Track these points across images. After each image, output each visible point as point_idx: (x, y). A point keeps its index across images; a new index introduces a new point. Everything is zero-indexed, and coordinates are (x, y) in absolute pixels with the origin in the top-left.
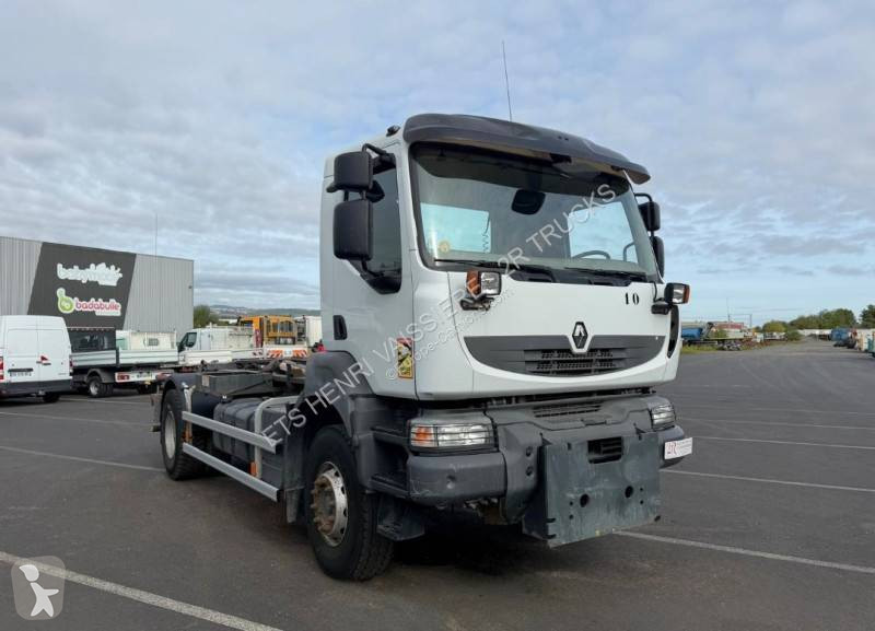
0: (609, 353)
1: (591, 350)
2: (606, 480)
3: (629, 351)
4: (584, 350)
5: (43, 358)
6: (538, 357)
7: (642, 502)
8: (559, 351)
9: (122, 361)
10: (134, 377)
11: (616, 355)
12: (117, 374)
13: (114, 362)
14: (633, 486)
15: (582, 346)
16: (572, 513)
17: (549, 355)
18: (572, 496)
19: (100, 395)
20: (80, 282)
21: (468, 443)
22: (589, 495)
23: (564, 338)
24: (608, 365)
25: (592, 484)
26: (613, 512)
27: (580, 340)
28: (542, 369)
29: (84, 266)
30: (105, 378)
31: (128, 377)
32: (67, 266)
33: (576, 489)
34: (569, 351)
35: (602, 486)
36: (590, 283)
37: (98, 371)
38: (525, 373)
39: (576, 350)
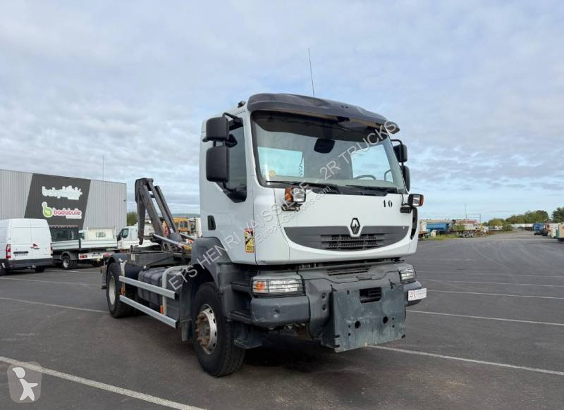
0: (373, 237)
1: (363, 235)
2: (371, 313)
3: (386, 235)
4: (358, 235)
5: (35, 245)
6: (330, 239)
7: (393, 326)
8: (342, 236)
9: (83, 247)
10: (90, 256)
11: (377, 238)
12: (79, 255)
13: (78, 247)
14: (388, 316)
15: (356, 233)
16: (350, 332)
17: (336, 238)
18: (350, 322)
19: (70, 268)
20: (56, 198)
21: (287, 290)
22: (361, 322)
23: (346, 228)
24: (372, 244)
25: (362, 314)
26: (376, 332)
27: (355, 229)
28: (332, 246)
29: (58, 188)
30: (72, 257)
31: (86, 256)
32: (48, 188)
33: (352, 318)
34: (348, 236)
35: (368, 316)
36: (362, 194)
37: (68, 253)
38: (321, 249)
39: (352, 235)
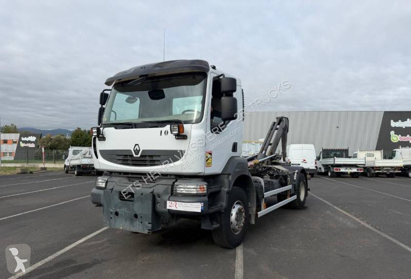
0: (150, 158)
1: (142, 156)
2: (126, 208)
4: (139, 155)
5: (304, 160)
6: (121, 158)
7: (141, 222)
8: (130, 155)
9: (336, 163)
10: (343, 170)
12: (335, 168)
13: (333, 163)
14: (138, 215)
15: (138, 154)
16: (112, 216)
17: (124, 157)
18: (111, 210)
20: (402, 128)
22: (119, 212)
23: (130, 151)
25: (120, 208)
26: (128, 222)
27: (137, 152)
28: (125, 162)
29: (404, 120)
31: (340, 170)
32: (396, 121)
33: (113, 208)
34: (132, 156)
35: (124, 210)
37: (330, 166)
38: (117, 163)
39: (135, 155)
